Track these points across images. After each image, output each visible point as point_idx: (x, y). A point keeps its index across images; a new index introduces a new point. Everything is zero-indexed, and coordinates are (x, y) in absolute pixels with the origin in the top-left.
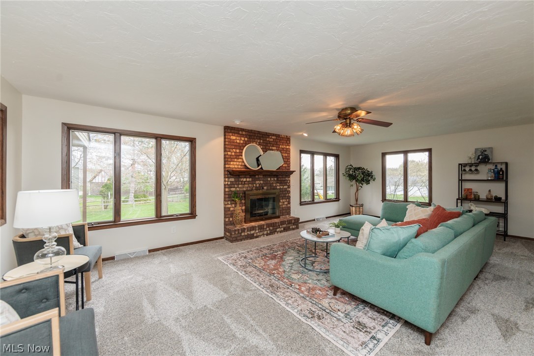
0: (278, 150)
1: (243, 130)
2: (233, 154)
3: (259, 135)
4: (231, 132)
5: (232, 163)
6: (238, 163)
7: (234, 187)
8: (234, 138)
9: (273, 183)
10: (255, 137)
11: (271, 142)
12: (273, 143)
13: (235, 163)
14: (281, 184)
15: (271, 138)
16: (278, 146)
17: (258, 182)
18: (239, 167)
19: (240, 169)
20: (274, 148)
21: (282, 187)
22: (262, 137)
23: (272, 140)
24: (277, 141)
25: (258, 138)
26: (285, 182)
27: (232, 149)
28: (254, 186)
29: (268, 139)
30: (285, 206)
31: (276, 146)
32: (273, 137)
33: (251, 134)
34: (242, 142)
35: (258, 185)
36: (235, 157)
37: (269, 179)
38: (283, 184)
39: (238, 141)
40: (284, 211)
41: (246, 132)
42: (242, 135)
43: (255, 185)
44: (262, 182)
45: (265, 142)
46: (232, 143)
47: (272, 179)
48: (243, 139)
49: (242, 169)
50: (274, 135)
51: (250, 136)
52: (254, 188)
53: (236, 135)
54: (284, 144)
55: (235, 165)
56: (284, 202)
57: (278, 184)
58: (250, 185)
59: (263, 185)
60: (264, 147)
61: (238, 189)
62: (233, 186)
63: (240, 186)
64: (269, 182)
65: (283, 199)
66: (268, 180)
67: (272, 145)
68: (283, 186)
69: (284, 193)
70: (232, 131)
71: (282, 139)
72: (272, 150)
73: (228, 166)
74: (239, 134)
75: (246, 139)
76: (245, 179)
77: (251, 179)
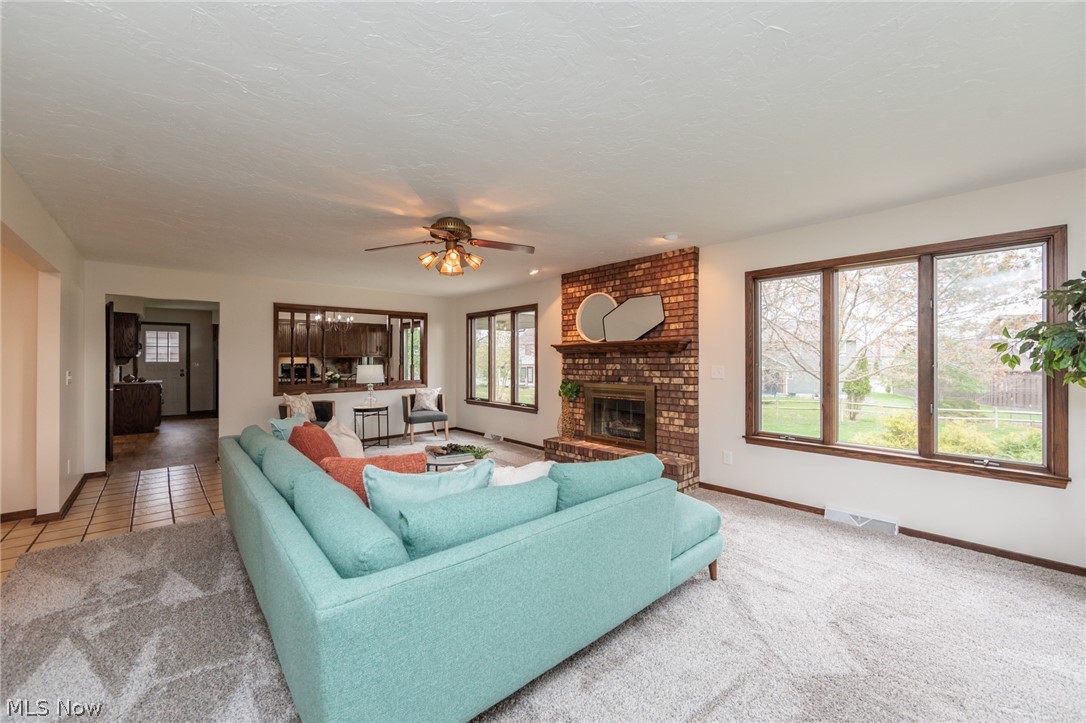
0: (655, 293)
1: (584, 272)
2: (571, 317)
3: (612, 271)
4: (568, 282)
5: (568, 333)
7: (572, 375)
8: (572, 290)
9: (642, 370)
10: (605, 279)
11: (638, 279)
12: (643, 278)
13: (573, 333)
14: (664, 374)
15: (639, 269)
16: (656, 282)
17: (611, 366)
18: (575, 338)
20: (644, 290)
21: (666, 381)
22: (619, 273)
23: (640, 273)
24: (652, 271)
25: (611, 277)
26: (677, 367)
27: (568, 309)
28: (603, 375)
29: (630, 275)
30: (677, 429)
31: (650, 283)
32: (643, 266)
33: (598, 275)
34: (579, 294)
35: (610, 373)
36: (573, 322)
37: (634, 361)
38: (671, 374)
39: (574, 295)
40: (673, 442)
41: (592, 273)
42: (585, 282)
43: (604, 372)
44: (618, 367)
45: (625, 281)
46: (569, 301)
47: (641, 361)
48: (585, 288)
50: (644, 260)
51: (595, 278)
52: (603, 378)
53: (575, 284)
54: (673, 273)
55: (570, 337)
56: (672, 419)
57: (658, 374)
58: (597, 372)
59: (621, 373)
60: (623, 293)
61: (577, 377)
62: (570, 371)
63: (580, 372)
64: (632, 367)
65: (669, 410)
66: (631, 363)
67: (640, 284)
68: (671, 378)
69: (673, 395)
70: (570, 280)
71: (666, 262)
72: (641, 295)
73: (565, 339)
74: (579, 281)
75: (590, 287)
76: (581, 361)
77: (597, 361)
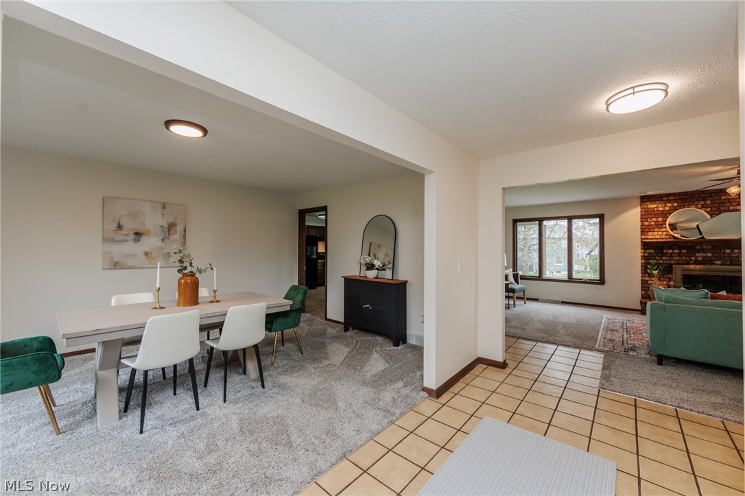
1: (670, 195)
2: (653, 223)
3: (702, 195)
4: (648, 201)
5: (650, 233)
6: (660, 233)
7: (655, 259)
8: (654, 206)
9: (737, 257)
10: (694, 200)
11: (732, 200)
13: (655, 233)
17: (701, 254)
18: (663, 237)
19: (664, 240)
22: (710, 196)
25: (700, 199)
27: (651, 218)
28: (692, 260)
29: (723, 198)
33: (686, 197)
34: (667, 208)
35: (700, 258)
36: (655, 226)
37: (729, 251)
39: (661, 209)
41: (675, 196)
42: (670, 201)
43: (693, 258)
44: (710, 255)
46: (650, 213)
47: (736, 251)
48: (670, 205)
49: (669, 240)
51: (683, 199)
52: (692, 262)
53: (657, 202)
55: (656, 236)
58: (684, 258)
59: (713, 258)
60: (715, 209)
61: (661, 262)
62: (652, 258)
63: (664, 258)
64: (727, 255)
66: (725, 253)
67: (735, 204)
70: (651, 199)
73: (643, 237)
74: (662, 200)
75: (675, 204)
76: (670, 251)
77: (684, 251)
